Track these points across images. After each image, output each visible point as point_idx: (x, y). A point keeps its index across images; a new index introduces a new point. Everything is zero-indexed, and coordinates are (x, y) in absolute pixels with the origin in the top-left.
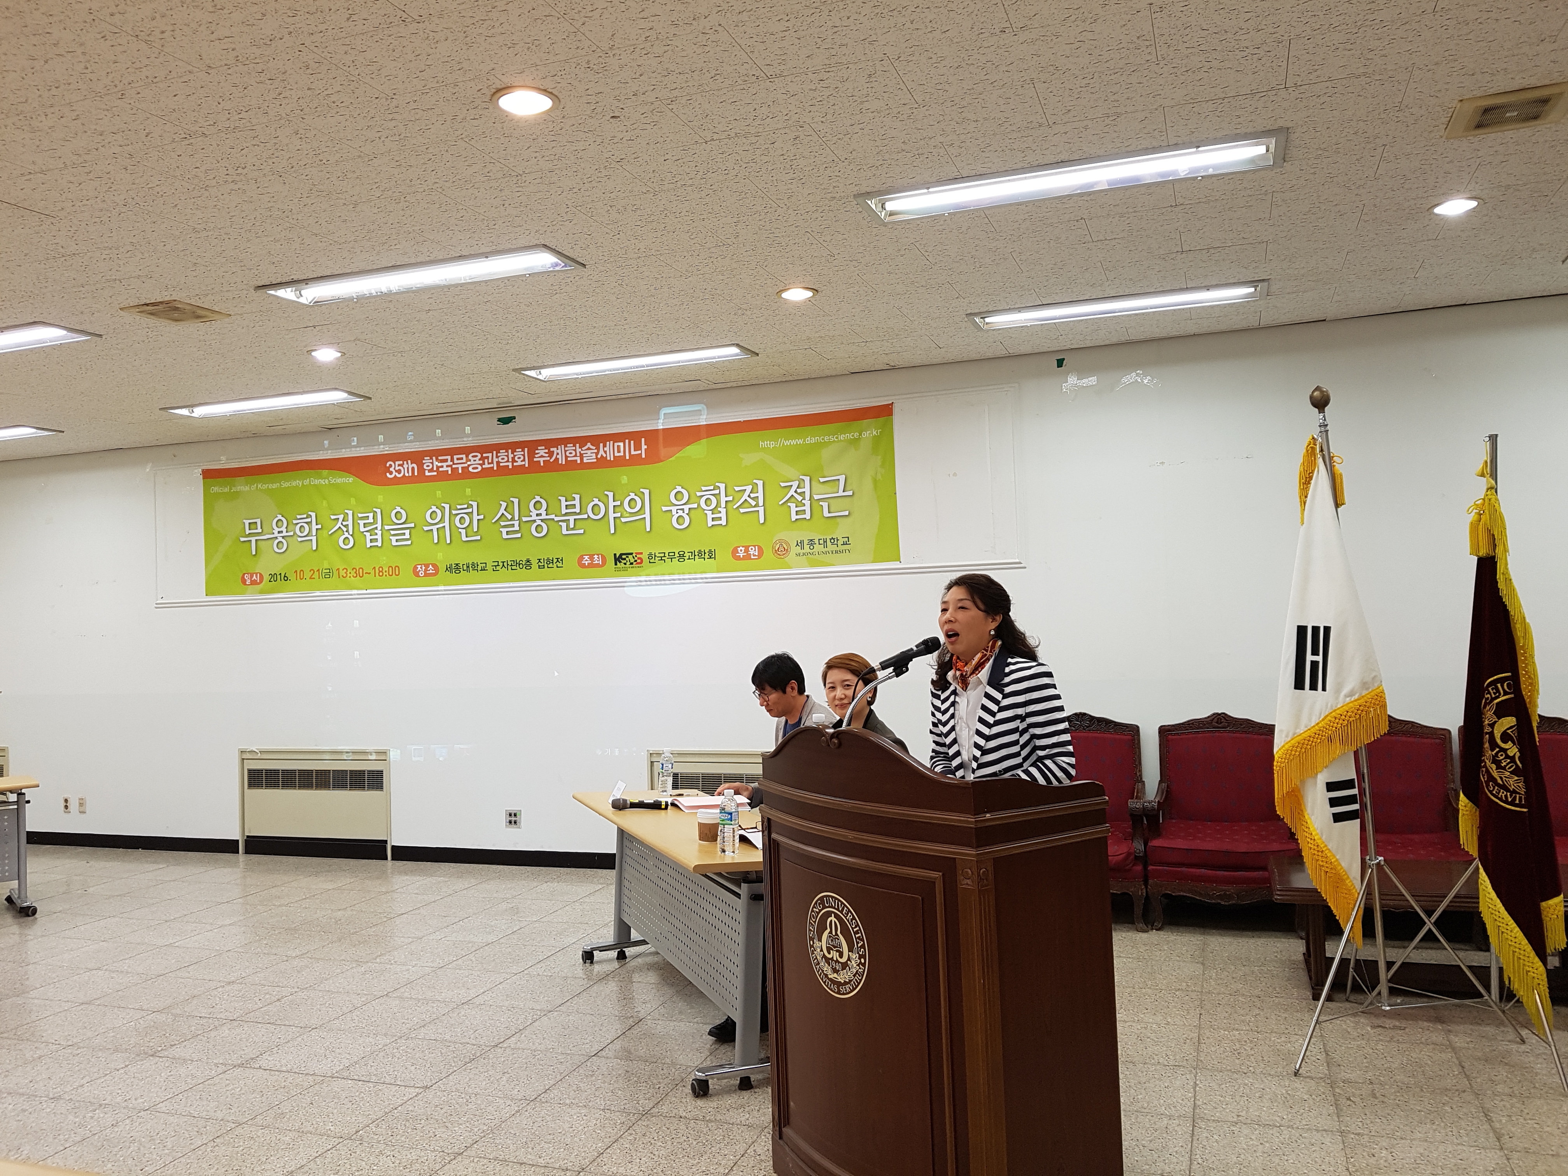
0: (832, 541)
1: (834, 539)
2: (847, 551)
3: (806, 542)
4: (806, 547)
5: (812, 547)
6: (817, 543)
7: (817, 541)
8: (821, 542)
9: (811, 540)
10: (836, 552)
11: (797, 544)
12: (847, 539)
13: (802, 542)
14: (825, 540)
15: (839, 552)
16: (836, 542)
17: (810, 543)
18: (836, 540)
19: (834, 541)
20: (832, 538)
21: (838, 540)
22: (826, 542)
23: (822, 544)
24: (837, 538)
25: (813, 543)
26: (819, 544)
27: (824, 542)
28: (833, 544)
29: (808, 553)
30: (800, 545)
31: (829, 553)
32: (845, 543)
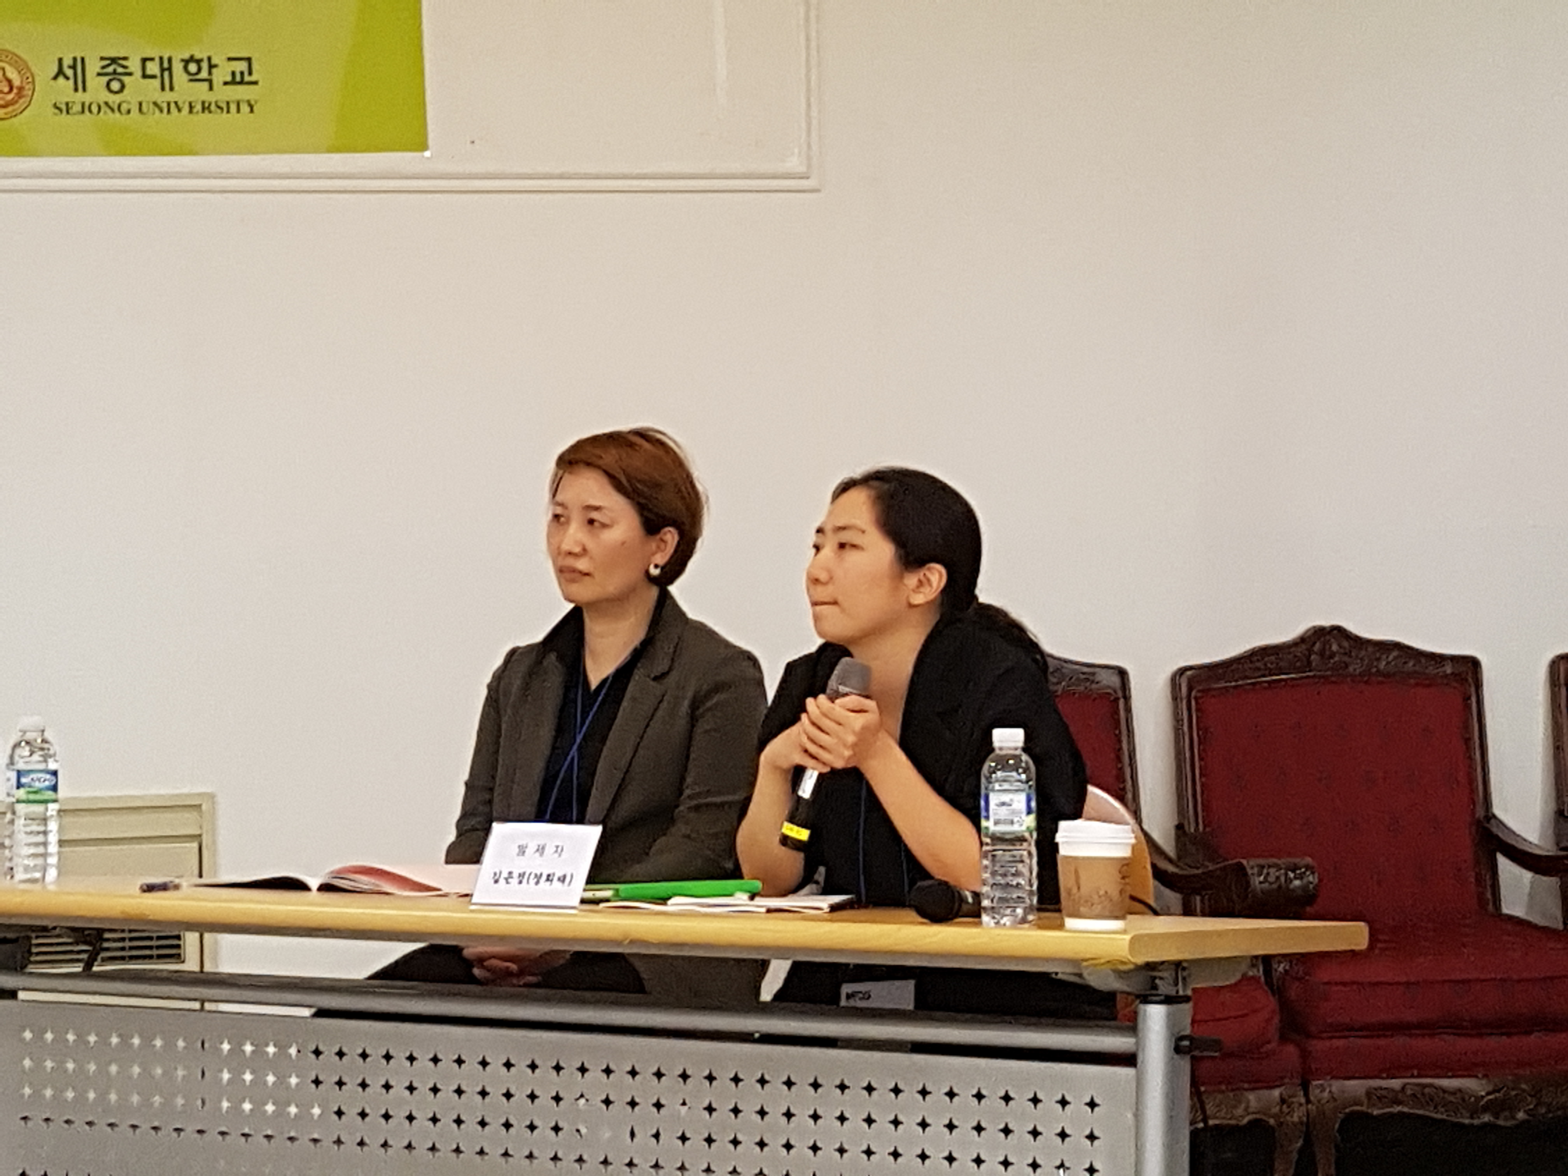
0: (193, 68)
1: (198, 62)
2: (245, 108)
3: (93, 67)
4: (95, 84)
5: (115, 86)
6: (138, 73)
7: (134, 65)
8: (153, 68)
9: (114, 60)
10: (206, 108)
11: (60, 72)
12: (242, 66)
13: (79, 65)
14: (166, 65)
15: (213, 107)
16: (204, 74)
17: (110, 69)
18: (205, 65)
19: (199, 70)
20: (192, 59)
21: (211, 66)
22: (170, 69)
23: (153, 77)
24: (209, 59)
25: (120, 70)
26: (145, 76)
27: (163, 70)
28: (194, 78)
29: (102, 105)
30: (69, 72)
31: (179, 110)
32: (238, 79)
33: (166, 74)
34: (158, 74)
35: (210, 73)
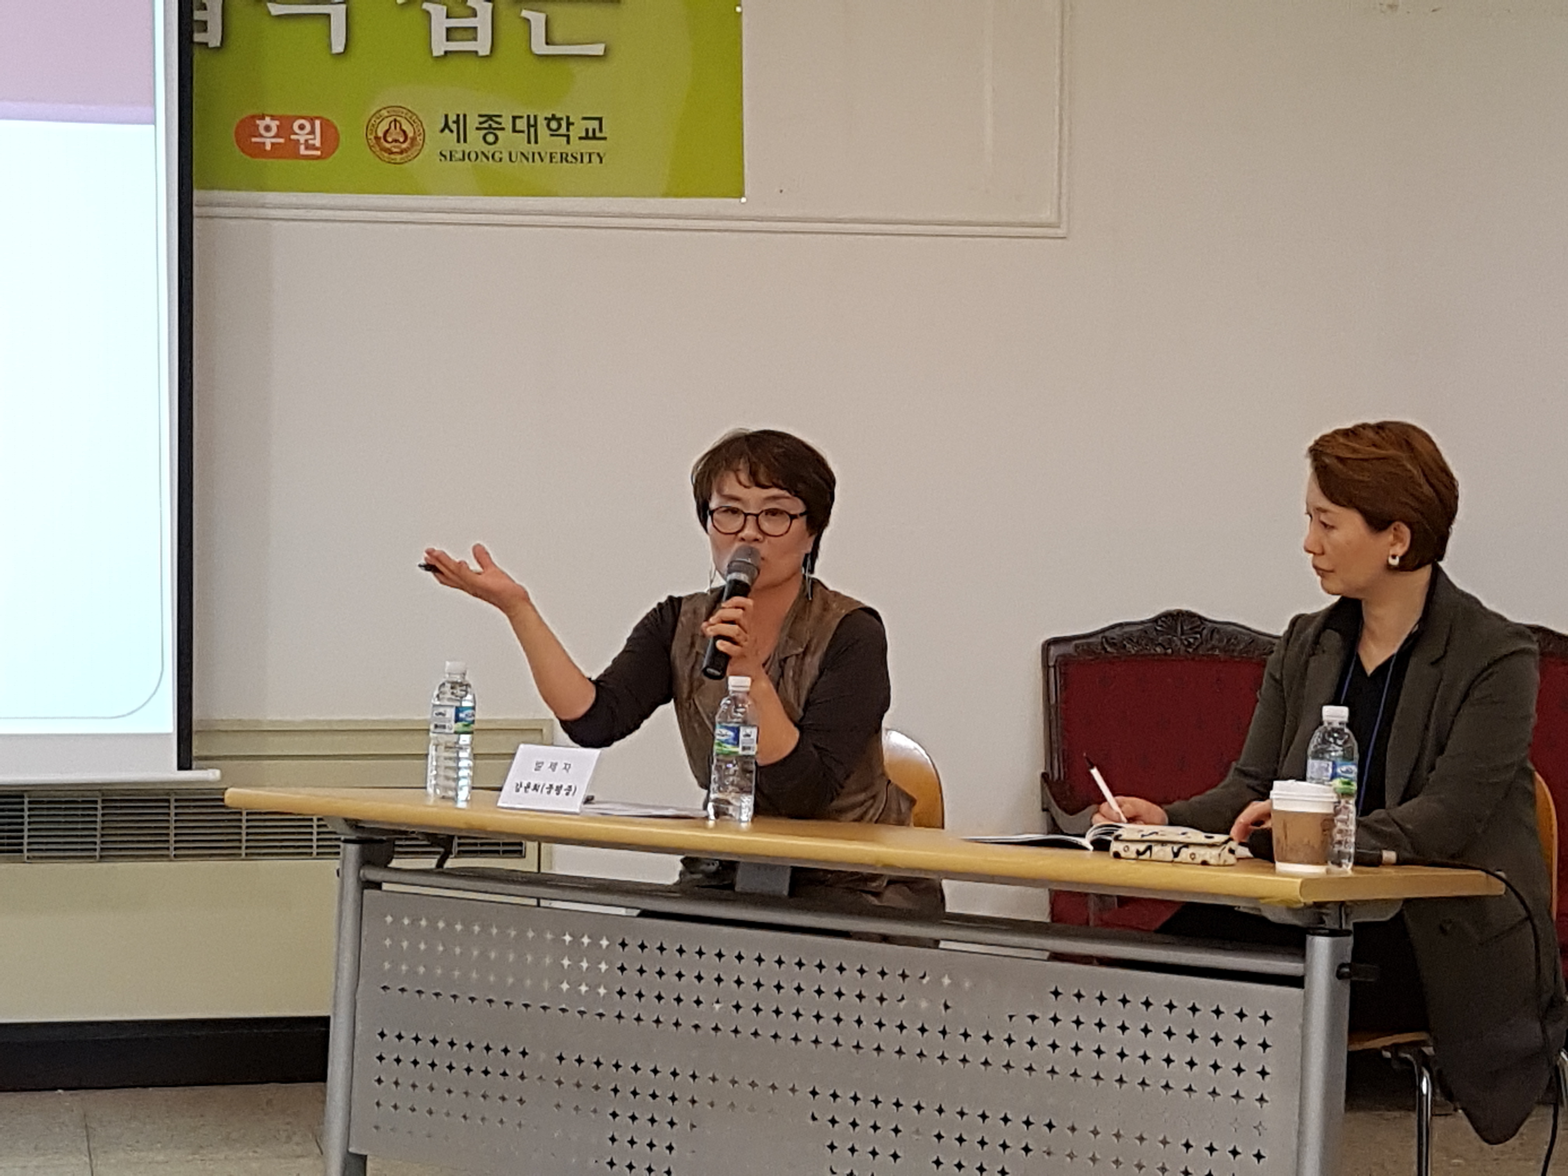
0: (554, 125)
1: (559, 120)
2: (595, 158)
6: (509, 128)
7: (507, 123)
8: (521, 124)
9: (490, 117)
10: (564, 158)
11: (446, 125)
12: (596, 124)
13: (461, 121)
14: (532, 122)
15: (570, 158)
16: (563, 130)
17: (486, 125)
18: (564, 124)
19: (560, 126)
20: (554, 117)
21: (569, 124)
22: (535, 125)
23: (522, 132)
24: (568, 118)
25: (494, 125)
26: (514, 130)
27: (529, 126)
28: (554, 133)
29: (480, 154)
30: (454, 127)
31: (542, 160)
32: (590, 134)
33: (532, 130)
34: (526, 129)
35: (568, 129)
